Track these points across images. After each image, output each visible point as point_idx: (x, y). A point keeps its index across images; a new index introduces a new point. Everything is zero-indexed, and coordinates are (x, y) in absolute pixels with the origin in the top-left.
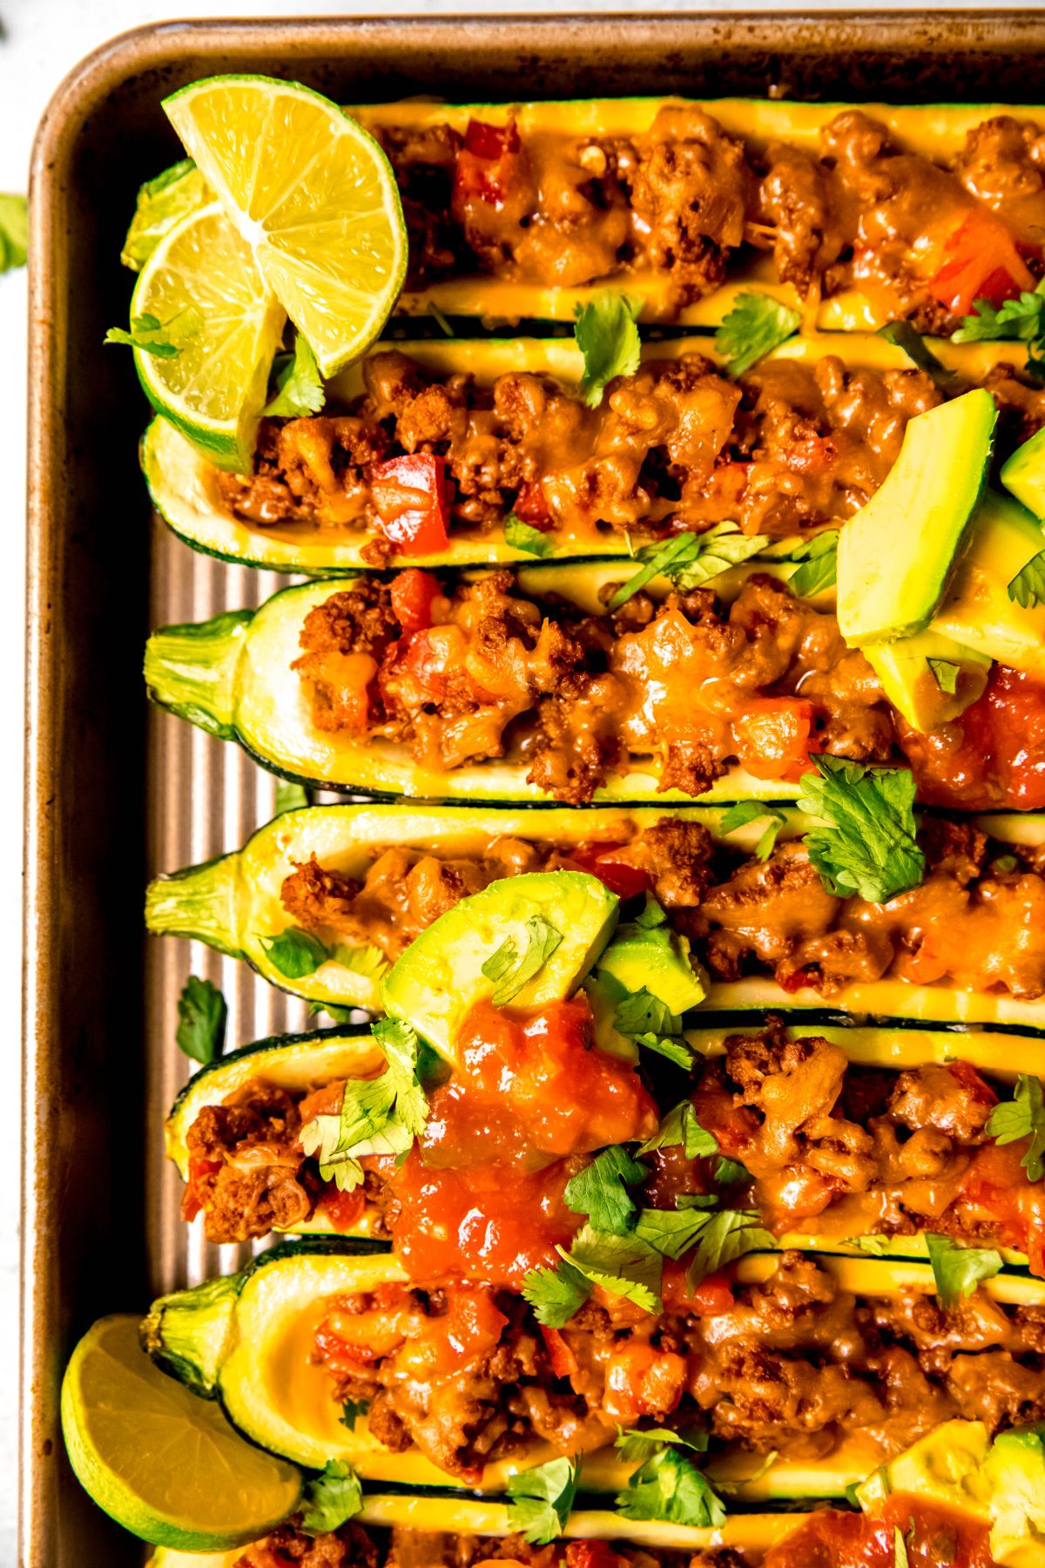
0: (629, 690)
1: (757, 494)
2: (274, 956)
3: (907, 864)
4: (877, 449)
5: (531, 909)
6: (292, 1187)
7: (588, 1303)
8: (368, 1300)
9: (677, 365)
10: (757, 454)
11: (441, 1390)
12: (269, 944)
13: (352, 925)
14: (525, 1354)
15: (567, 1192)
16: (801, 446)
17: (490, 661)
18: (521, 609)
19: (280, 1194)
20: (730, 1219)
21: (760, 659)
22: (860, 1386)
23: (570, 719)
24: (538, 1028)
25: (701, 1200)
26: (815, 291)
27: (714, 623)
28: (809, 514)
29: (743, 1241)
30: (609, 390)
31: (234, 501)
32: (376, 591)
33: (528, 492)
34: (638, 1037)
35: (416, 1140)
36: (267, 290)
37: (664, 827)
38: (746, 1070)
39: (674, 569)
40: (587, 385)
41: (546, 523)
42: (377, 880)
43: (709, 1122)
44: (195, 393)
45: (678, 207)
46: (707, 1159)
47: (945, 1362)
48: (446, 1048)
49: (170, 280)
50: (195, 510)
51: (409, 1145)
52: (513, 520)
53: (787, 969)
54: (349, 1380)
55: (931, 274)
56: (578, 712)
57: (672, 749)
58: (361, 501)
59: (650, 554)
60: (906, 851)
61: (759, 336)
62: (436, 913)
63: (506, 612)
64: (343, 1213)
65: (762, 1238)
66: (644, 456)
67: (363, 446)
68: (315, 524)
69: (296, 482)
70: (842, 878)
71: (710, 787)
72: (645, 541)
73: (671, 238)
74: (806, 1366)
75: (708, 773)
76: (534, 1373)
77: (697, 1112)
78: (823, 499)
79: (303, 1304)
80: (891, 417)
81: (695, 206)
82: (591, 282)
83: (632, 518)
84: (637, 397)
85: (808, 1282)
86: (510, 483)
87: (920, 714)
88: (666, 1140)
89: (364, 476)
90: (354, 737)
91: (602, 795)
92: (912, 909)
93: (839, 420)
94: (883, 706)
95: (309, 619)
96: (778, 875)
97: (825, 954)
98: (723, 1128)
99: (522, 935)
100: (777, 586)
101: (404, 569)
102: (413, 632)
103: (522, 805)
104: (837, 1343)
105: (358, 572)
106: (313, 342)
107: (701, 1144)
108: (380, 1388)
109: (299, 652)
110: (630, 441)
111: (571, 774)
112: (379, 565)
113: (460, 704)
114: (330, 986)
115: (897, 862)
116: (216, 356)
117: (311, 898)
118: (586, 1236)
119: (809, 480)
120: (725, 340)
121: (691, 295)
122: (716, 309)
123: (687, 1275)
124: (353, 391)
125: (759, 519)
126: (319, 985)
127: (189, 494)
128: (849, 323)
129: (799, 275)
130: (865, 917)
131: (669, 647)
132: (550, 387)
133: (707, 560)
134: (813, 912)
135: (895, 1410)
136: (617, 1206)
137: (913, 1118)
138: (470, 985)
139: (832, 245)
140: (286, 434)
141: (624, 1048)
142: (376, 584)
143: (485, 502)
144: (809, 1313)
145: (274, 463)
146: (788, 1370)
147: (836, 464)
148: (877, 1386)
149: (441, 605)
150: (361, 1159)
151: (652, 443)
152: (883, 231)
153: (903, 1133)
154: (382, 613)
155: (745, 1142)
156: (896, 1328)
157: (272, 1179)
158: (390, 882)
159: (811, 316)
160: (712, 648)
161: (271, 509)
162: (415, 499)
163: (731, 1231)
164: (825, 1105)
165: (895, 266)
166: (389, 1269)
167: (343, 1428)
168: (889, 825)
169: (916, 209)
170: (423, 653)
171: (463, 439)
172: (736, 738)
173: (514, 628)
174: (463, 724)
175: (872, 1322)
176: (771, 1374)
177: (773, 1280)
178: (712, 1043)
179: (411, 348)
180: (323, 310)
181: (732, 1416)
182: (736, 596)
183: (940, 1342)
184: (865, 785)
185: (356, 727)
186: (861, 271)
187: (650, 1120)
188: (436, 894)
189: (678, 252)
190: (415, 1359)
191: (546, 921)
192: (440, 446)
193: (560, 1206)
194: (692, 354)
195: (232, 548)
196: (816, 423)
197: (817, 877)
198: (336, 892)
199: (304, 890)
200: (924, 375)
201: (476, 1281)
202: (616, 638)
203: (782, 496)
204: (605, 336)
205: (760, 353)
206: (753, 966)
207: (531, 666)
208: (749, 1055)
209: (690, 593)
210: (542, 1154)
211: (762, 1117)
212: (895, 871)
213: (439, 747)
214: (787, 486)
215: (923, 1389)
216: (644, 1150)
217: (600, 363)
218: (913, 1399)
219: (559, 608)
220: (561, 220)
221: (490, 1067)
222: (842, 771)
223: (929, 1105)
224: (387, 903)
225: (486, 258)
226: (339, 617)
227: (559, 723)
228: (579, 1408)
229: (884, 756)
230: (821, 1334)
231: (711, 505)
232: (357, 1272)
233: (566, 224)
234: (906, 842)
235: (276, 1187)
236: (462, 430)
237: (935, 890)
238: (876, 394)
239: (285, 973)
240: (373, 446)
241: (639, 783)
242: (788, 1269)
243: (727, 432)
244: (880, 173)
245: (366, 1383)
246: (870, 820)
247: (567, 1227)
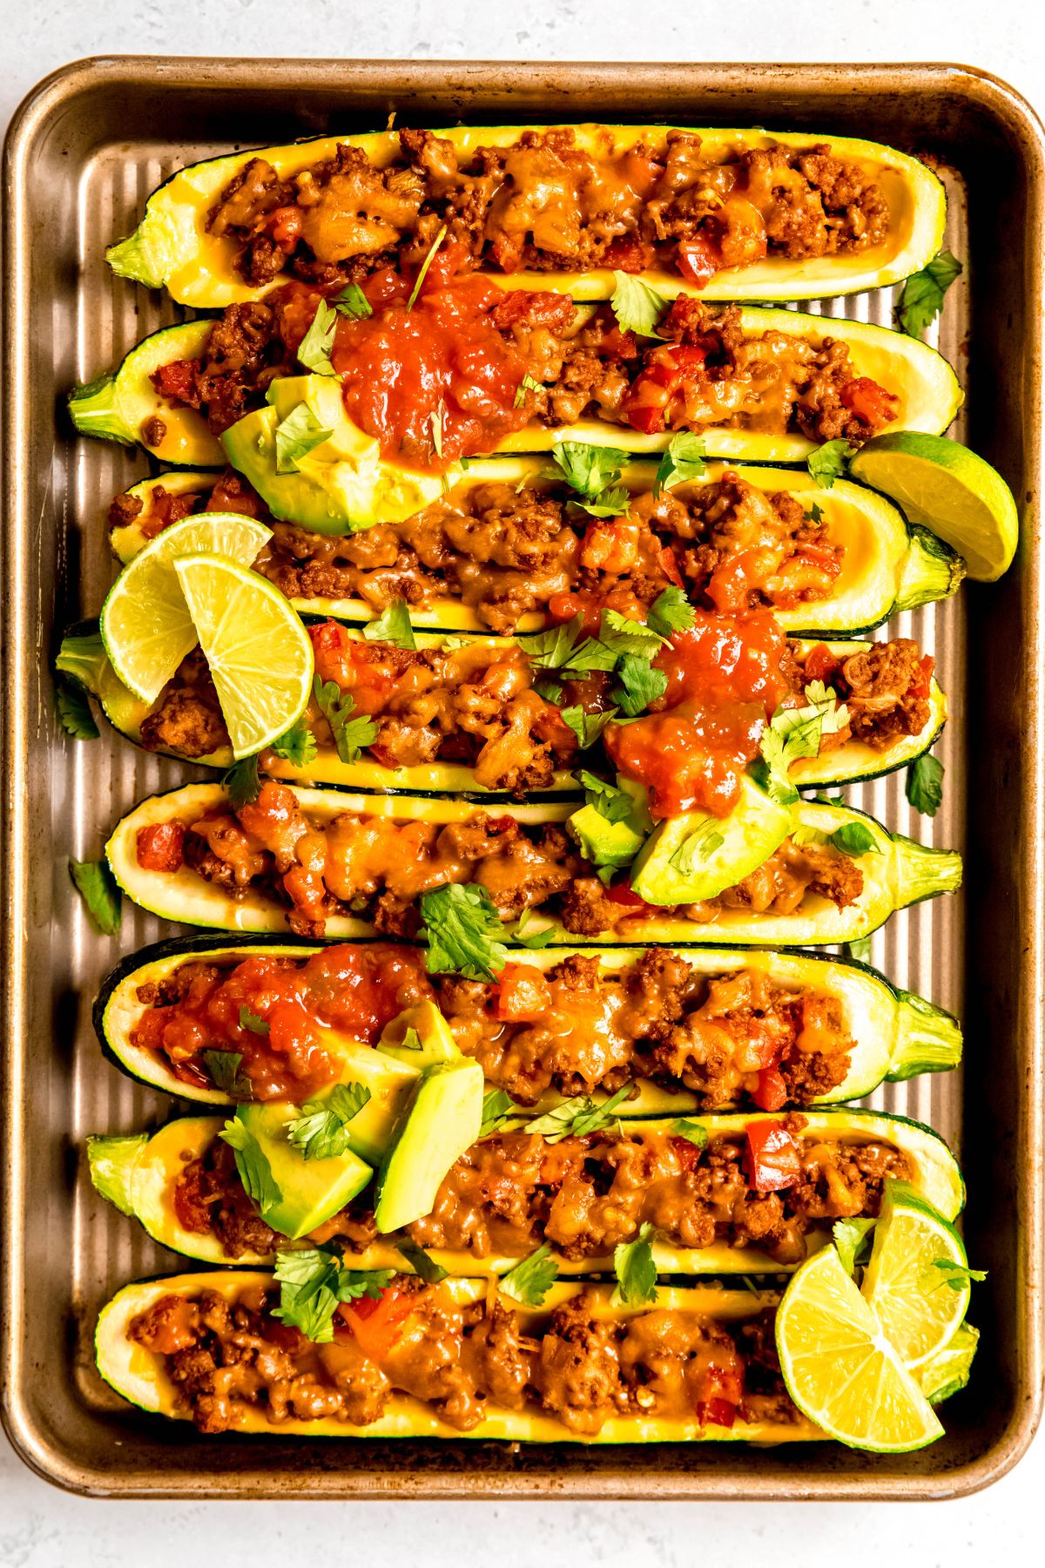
0: (621, 1025)
1: (533, 1162)
2: (869, 840)
3: (433, 910)
4: (451, 1193)
5: (690, 880)
6: (855, 683)
7: (651, 603)
8: (803, 596)
9: (586, 1254)
10: (532, 1191)
11: (753, 541)
12: (872, 848)
13: (814, 862)
14: (694, 567)
15: (665, 685)
16: (504, 1195)
17: (718, 1048)
18: (696, 1083)
19: (864, 678)
20: (552, 662)
21: (532, 1049)
22: (462, 548)
23: (661, 1006)
24: (686, 803)
25: (572, 676)
26: (490, 1305)
27: (564, 1074)
28: (497, 1149)
29: (542, 644)
30: (636, 1234)
31: (898, 1160)
32: (797, 1096)
33: (691, 1165)
34: (618, 794)
35: (769, 724)
36: (873, 1306)
37: (596, 931)
38: (542, 767)
39: (590, 1110)
40: (650, 1238)
41: (678, 1143)
42: (796, 894)
43: (567, 731)
44: (922, 1235)
45: (589, 1361)
46: (565, 706)
47: (402, 561)
48: (748, 784)
49: (942, 1315)
50: (925, 1153)
51: (774, 720)
52: (701, 1146)
53: (511, 833)
54: (817, 541)
55: (412, 1316)
56: (656, 1011)
57: (592, 986)
58: (808, 1160)
59: (606, 1121)
60: (434, 920)
61: (528, 1274)
62: (755, 874)
63: (706, 1081)
64: (821, 659)
65: (531, 646)
66: (612, 1188)
67: (806, 1197)
68: (841, 1143)
69: (853, 1172)
70: (476, 900)
71: (567, 960)
72: (608, 1130)
73: (592, 1340)
74: (500, 563)
75: (567, 970)
76: (687, 553)
77: (576, 738)
78: (487, 1159)
79: (850, 593)
80: (442, 1215)
81: (577, 1361)
82: (645, 1313)
83: (620, 1146)
84: (617, 1229)
85: (497, 617)
86: (703, 1171)
87: (430, 1015)
88: (597, 719)
89: (806, 1176)
90: (813, 993)
91: (639, 953)
92: (425, 875)
93: (477, 1214)
94: (448, 1015)
95: (843, 1078)
96: (518, 899)
97: (486, 845)
98: (558, 729)
99: (697, 863)
100: (518, 1099)
101: (777, 1111)
102: (771, 1067)
103: (695, 945)
104: (477, 573)
105: (810, 1109)
106: (841, 1269)
107: (573, 716)
108: (794, 535)
109: (851, 1053)
110: (621, 1200)
111: (662, 969)
112: (795, 1114)
113: (738, 1018)
114: (830, 817)
115: (440, 912)
116: (909, 1259)
117: (842, 882)
118: (652, 652)
119: (499, 1172)
120: (551, 1272)
121: (576, 1303)
122: (558, 1294)
123: (582, 625)
124: (813, 1238)
125: (532, 1144)
126: (838, 817)
127: (931, 1165)
128: (464, 1283)
129: (502, 1315)
130: (455, 868)
131: (595, 1057)
132: (677, 1239)
133: (566, 1117)
134: (494, 873)
135: (438, 529)
136: (631, 675)
137: (427, 734)
138: (732, 829)
139: (480, 1336)
140: (859, 1206)
141: (626, 785)
142: (798, 1101)
143: (721, 1157)
144: (497, 597)
145: (869, 1186)
146: (513, 560)
147: (480, 1183)
148: (449, 546)
149: (752, 1086)
150: (807, 705)
151: (606, 1198)
152: (444, 1345)
153: (435, 724)
154: (793, 1081)
155: (543, 718)
156: (433, 580)
157: (869, 688)
158: (787, 892)
159: (491, 1289)
160: (565, 1057)
161: (871, 1154)
162: (770, 1160)
163: (550, 653)
164: (491, 747)
165: (435, 1322)
166: (786, 620)
167: (821, 506)
168: (446, 937)
169: (423, 1360)
170: (764, 1052)
171: (737, 1202)
172: (548, 994)
173: (702, 1071)
174: (736, 1004)
175: (450, 584)
176: (525, 559)
177: (519, 616)
178: (563, 780)
179: (773, 1267)
180: (833, 1290)
181: (550, 522)
182: (544, 1092)
183: (405, 574)
184: (461, 963)
185: (811, 1000)
186: (458, 1318)
187: (610, 738)
188: (755, 886)
189: (587, 1331)
190: (770, 561)
191: (681, 873)
192: (753, 1197)
193: (670, 674)
194: (576, 1261)
195: (898, 1126)
196: (494, 1211)
197: (492, 897)
198: (826, 887)
199: (847, 889)
200: (420, 1244)
201: (728, 618)
202: (630, 1063)
203: (516, 1160)
204: (637, 1276)
205: (527, 1263)
206: (535, 834)
207: (690, 1045)
208: (539, 775)
209: (579, 1094)
210: (682, 716)
211: (532, 734)
212: (442, 906)
213: (753, 987)
214: (514, 1168)
215: (417, 542)
216: (613, 712)
217: (640, 1255)
218: (425, 536)
219: (668, 1083)
220: (668, 1356)
221: (719, 777)
222: (477, 973)
223: (417, 744)
224: (789, 877)
225: (721, 1330)
226: (824, 1078)
227: (668, 1002)
228: (655, 525)
229: (447, 982)
230: (487, 580)
231: (565, 1155)
232: (811, 619)
233: (664, 1353)
234: (434, 925)
235: (866, 683)
236: (738, 1208)
237: (411, 889)
238: (451, 1230)
239: (863, 827)
240: (799, 1198)
241: (614, 961)
242: (510, 625)
243: (554, 1205)
244: (449, 1385)
245: (805, 540)
246: (459, 940)
247: (664, 661)
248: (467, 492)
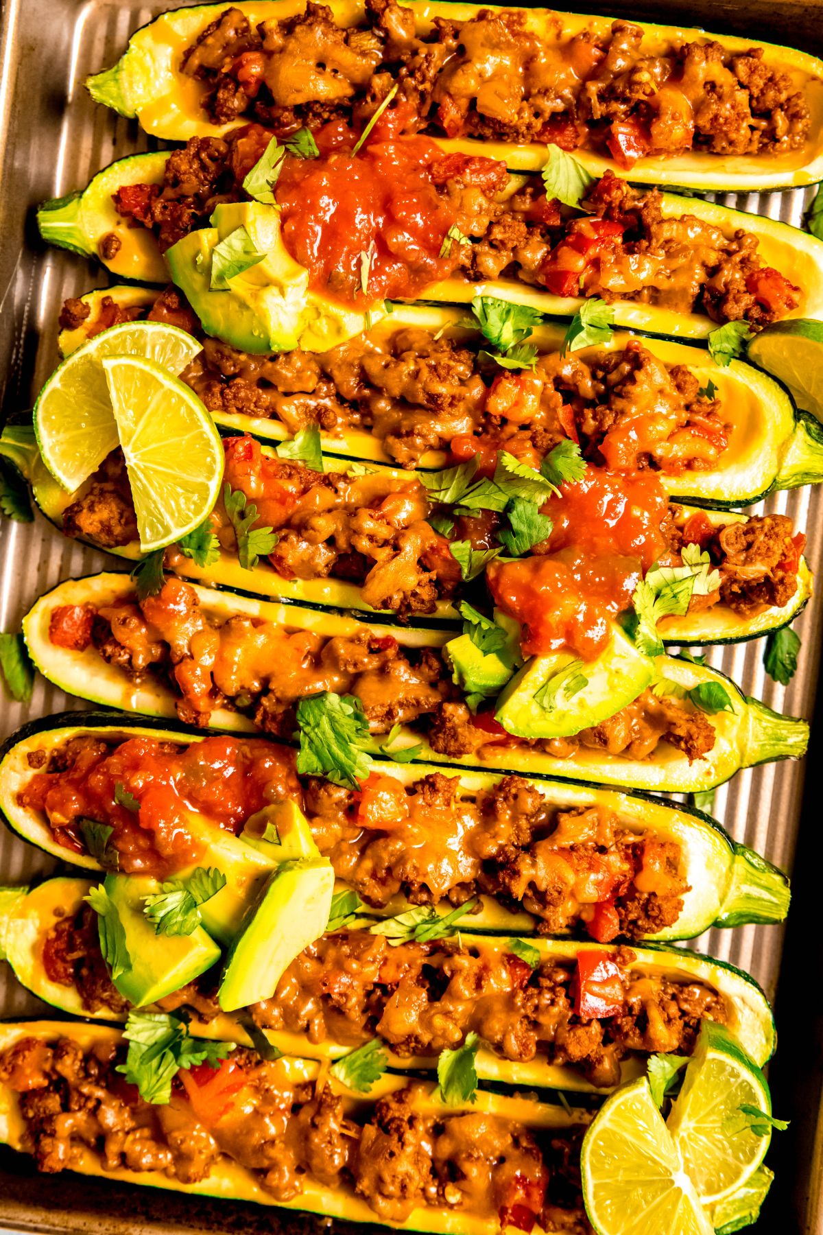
0: (471, 845)
1: (373, 962)
2: (725, 699)
3: (308, 715)
4: (294, 980)
5: (551, 717)
6: (730, 551)
7: (546, 454)
8: (689, 465)
9: (414, 1052)
10: (370, 988)
11: (648, 406)
12: (727, 707)
13: (671, 714)
14: (590, 424)
15: (550, 530)
16: (342, 989)
17: (559, 878)
18: (535, 908)
19: (739, 546)
20: (447, 498)
21: (385, 856)
22: (377, 382)
23: (512, 830)
24: (556, 643)
25: (464, 512)
26: (320, 1088)
27: (412, 884)
28: (342, 944)
29: (440, 480)
30: (461, 1043)
31: (717, 1003)
32: (629, 930)
33: (521, 983)
34: (493, 627)
35: (644, 578)
36: (677, 1141)
37: (459, 753)
38: (426, 593)
39: (433, 920)
40: (475, 1047)
41: (512, 960)
42: (651, 741)
43: (453, 564)
44: (732, 1080)
45: (403, 1156)
46: (456, 539)
47: (320, 389)
48: (617, 633)
49: (741, 1156)
50: (743, 1000)
51: (649, 575)
52: (533, 966)
53: (391, 652)
54: (708, 415)
55: (245, 1089)
56: (506, 835)
57: (448, 805)
58: (632, 992)
59: (447, 932)
60: (308, 724)
61: (358, 1063)
62: (614, 719)
63: (545, 908)
64: (699, 526)
65: (429, 481)
66: (444, 996)
67: (626, 1029)
68: (665, 979)
69: (673, 1010)
70: (350, 710)
71: (428, 777)
72: (449, 940)
73: (409, 1136)
74: (410, 399)
75: (427, 787)
76: (586, 411)
77: (460, 570)
78: (332, 953)
79: (733, 468)
80: (283, 1000)
81: (392, 1154)
82: (463, 1114)
83: (457, 957)
84: (444, 1036)
85: (401, 450)
86: (532, 990)
87: (291, 812)
88: (481, 555)
89: (627, 1008)
90: (655, 837)
91: (496, 779)
92: (307, 682)
93: (316, 1003)
94: (310, 815)
95: (675, 919)
96: (390, 714)
97: (366, 660)
98: (445, 560)
99: (559, 701)
100: (367, 900)
101: (608, 943)
102: (608, 901)
103: (549, 778)
104: (388, 408)
105: (642, 945)
106: (650, 1102)
107: (461, 550)
108: (688, 407)
109: (685, 897)
110: (451, 1008)
111: (516, 797)
112: (625, 948)
113: (582, 852)
114: (690, 674)
115: (314, 717)
116: (715, 1102)
117: (695, 736)
118: (541, 498)
119: (340, 967)
120: (381, 1064)
121: (400, 1096)
122: (385, 1085)
123: (479, 466)
124: (629, 1064)
125: (375, 945)
126: (697, 675)
127: (747, 1011)
128: (299, 1064)
129: (329, 1100)
130: (336, 679)
131: (443, 871)
132: (499, 1049)
133: (410, 923)
134: (370, 688)
135: (356, 362)
136: (519, 517)
137: (323, 550)
138: (597, 674)
139: (306, 1116)
140: (675, 1044)
141: (502, 620)
142: (629, 935)
143: (550, 980)
144: (404, 431)
145: (686, 1025)
146: (422, 398)
147: (321, 975)
148: (365, 379)
149: (587, 916)
150: (681, 565)
151: (437, 1004)
152: (272, 1121)
153: (331, 542)
154: (626, 916)
155: (432, 548)
156: (348, 411)
157: (742, 557)
158: (642, 739)
159: (323, 1072)
160: (415, 868)
161: (692, 994)
162: (596, 989)
163: (447, 489)
164: (379, 569)
165: (266, 1096)
166: (672, 485)
167: (716, 383)
168: (317, 742)
169: (250, 1132)
170: (603, 887)
171: (560, 1024)
172: (406, 807)
173: (541, 897)
174: (581, 838)
175: (363, 416)
176: (433, 398)
177: (423, 452)
178: (444, 609)
179: (587, 1087)
180: (641, 1122)
181: (461, 368)
182: (393, 896)
183: (322, 402)
184: (329, 768)
185: (653, 843)
186: (288, 1095)
187: (492, 574)
188: (613, 729)
189: (405, 1126)
190: (662, 428)
191: (544, 708)
192: (576, 1021)
193: (556, 521)
194: (404, 1058)
195: (721, 972)
196: (331, 1003)
197: (365, 710)
198: (679, 739)
199: (699, 743)
200: (259, 1024)
201: (617, 476)
202: (475, 880)
203: (358, 958)
204: (459, 1078)
205: (359, 1052)
206: (412, 656)
207: (533, 872)
208: (423, 602)
209: (424, 903)
210: (563, 560)
211: (419, 562)
212: (316, 711)
213: (600, 823)
214: (355, 966)
215: (336, 373)
216: (498, 550)
217: (464, 1060)
218: (344, 368)
219: (509, 903)
220: (478, 1158)
221: (590, 622)
222: (342, 778)
223: (312, 558)
224: (646, 725)
225: (530, 1141)
226: (655, 918)
227: (519, 828)
228: (559, 382)
229: (313, 784)
230: (397, 415)
231: (404, 959)
232: (694, 486)
233: (476, 1155)
234: (307, 729)
235: (740, 551)
236: (560, 1030)
237: (291, 693)
238: (290, 1016)
239: (720, 686)
240: (619, 1028)
241: (473, 783)
242: (413, 459)
243: (388, 1005)
244: (270, 1158)
245: (697, 413)
246: (329, 746)
247: (553, 507)
248: (389, 335)
